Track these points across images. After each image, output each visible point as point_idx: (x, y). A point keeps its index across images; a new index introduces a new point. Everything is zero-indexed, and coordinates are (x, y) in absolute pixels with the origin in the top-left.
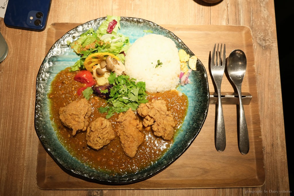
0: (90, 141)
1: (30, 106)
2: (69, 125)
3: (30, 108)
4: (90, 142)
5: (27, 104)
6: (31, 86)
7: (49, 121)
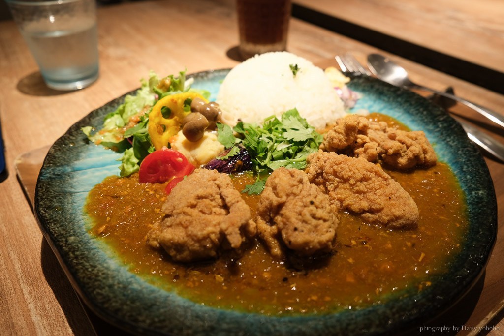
0: (296, 229)
1: (36, 325)
2: (205, 232)
3: (38, 330)
4: (297, 232)
5: (24, 325)
6: (18, 280)
7: (132, 277)
